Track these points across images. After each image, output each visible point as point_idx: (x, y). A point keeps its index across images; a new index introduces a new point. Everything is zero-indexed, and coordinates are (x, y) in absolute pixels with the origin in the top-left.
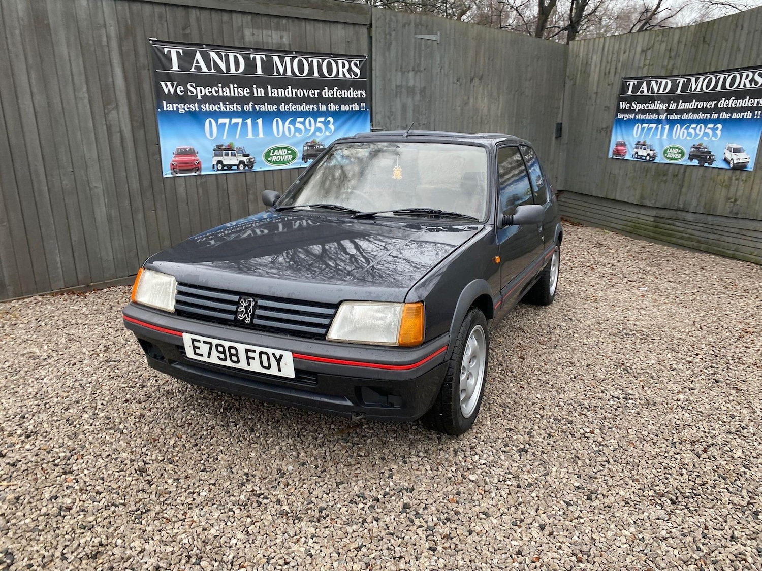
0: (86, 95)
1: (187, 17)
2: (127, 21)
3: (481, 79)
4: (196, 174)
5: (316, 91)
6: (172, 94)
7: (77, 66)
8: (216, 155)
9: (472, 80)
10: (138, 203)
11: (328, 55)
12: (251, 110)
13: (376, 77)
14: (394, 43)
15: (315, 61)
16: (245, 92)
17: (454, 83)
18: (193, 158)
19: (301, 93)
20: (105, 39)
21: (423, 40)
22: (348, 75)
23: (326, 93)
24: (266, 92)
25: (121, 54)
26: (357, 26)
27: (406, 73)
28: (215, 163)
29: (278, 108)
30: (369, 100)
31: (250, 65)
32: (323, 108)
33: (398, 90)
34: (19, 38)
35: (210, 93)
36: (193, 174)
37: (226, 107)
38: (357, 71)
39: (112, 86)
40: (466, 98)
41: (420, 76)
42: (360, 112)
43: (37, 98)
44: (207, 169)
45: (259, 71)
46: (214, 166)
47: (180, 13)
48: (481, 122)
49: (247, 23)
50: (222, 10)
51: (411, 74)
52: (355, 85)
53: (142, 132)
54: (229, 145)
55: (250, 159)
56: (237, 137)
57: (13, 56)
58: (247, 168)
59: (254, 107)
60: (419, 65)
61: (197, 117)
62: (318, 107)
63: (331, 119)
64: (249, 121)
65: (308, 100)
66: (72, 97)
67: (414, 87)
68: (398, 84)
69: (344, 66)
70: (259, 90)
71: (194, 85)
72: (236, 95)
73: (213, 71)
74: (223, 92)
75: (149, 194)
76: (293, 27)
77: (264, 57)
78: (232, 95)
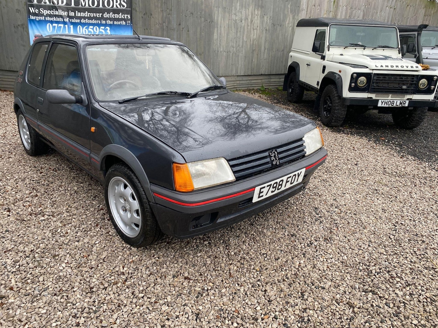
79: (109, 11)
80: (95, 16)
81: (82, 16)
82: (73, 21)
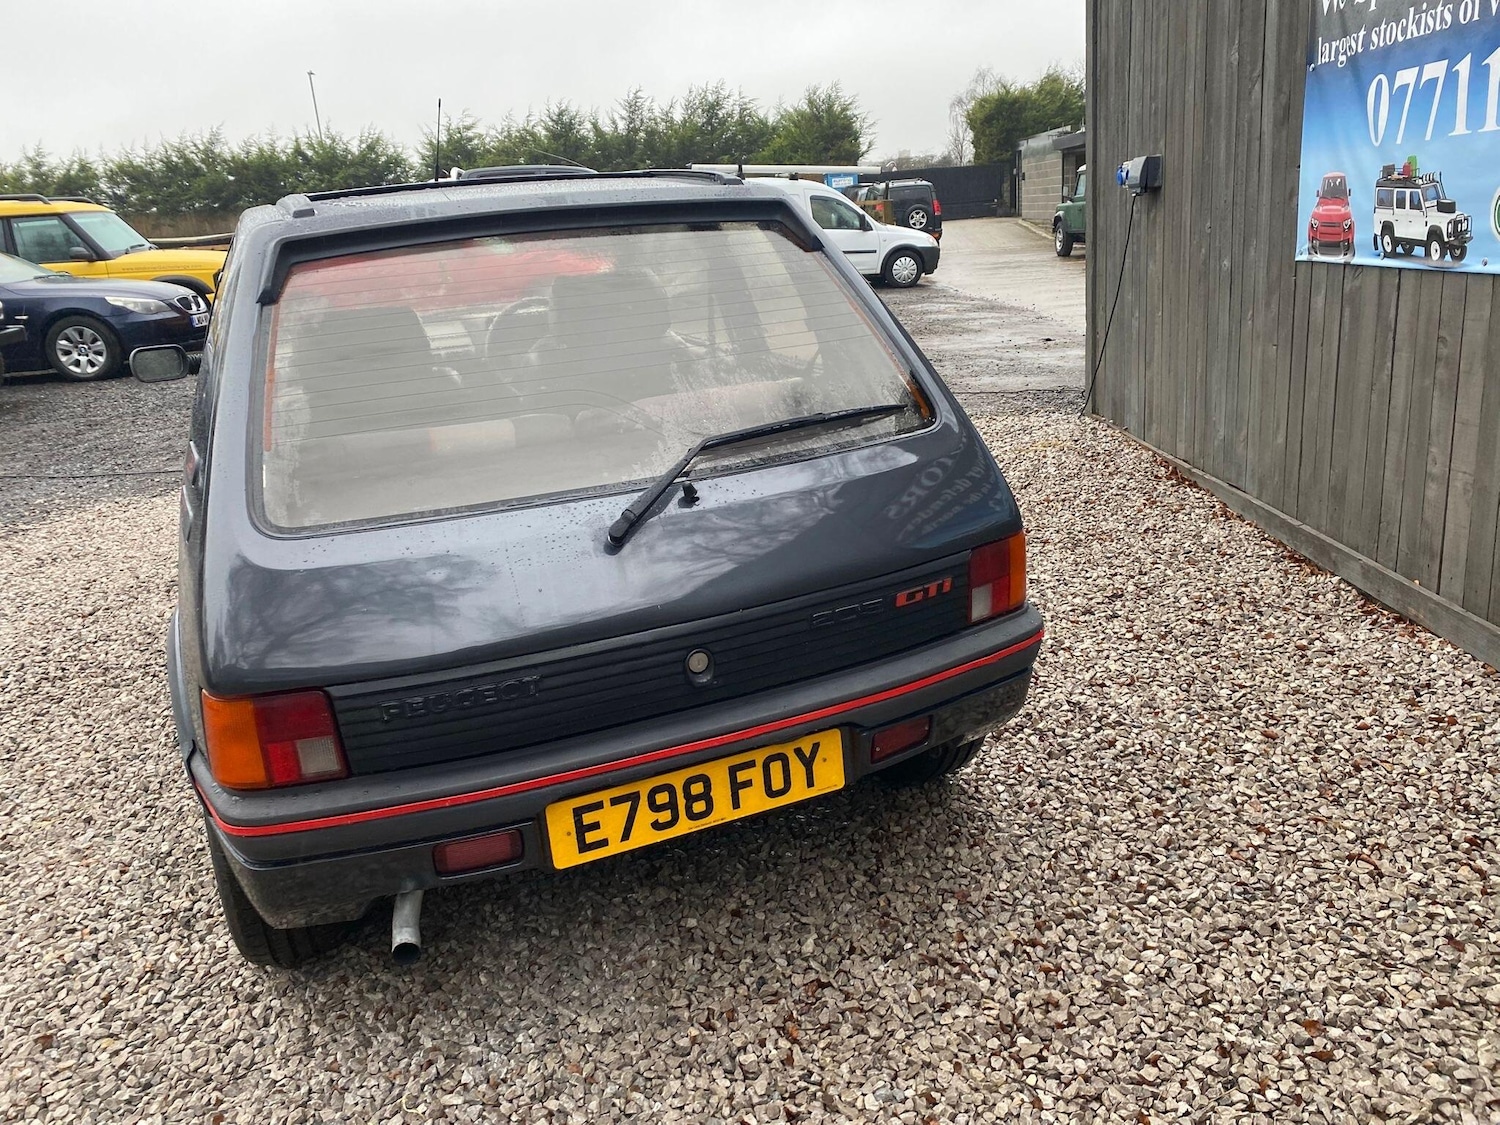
54: (1407, 169)
55: (1456, 223)
56: (1428, 138)
58: (1448, 257)
64: (1464, 67)
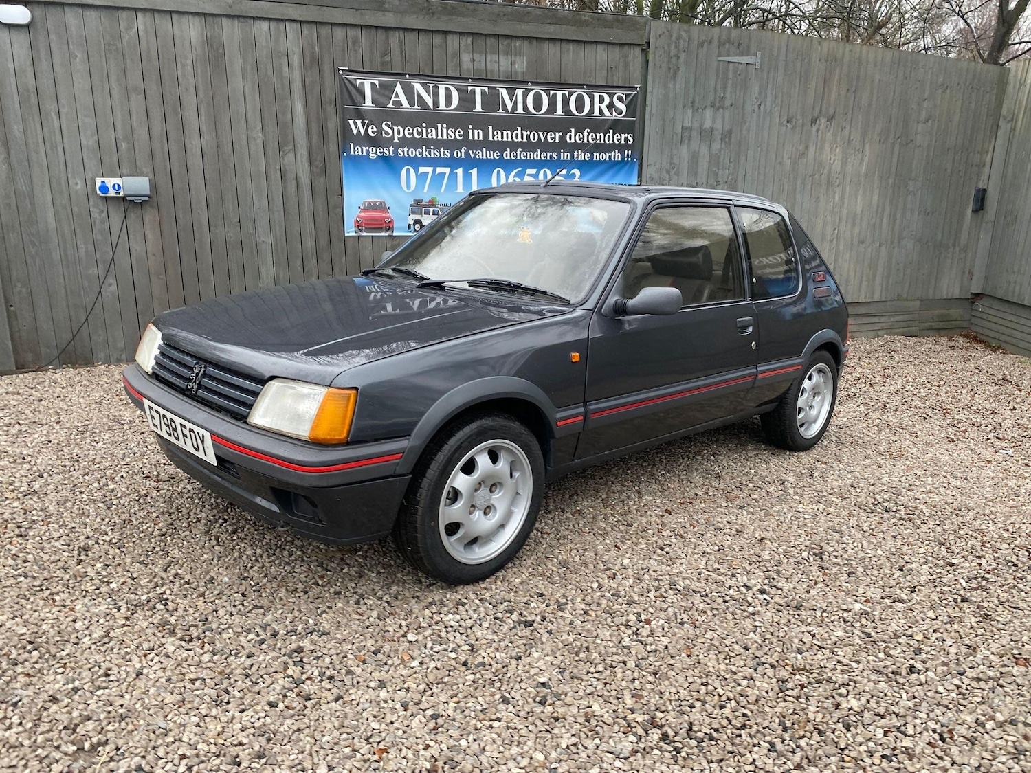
0: (261, 135)
1: (388, 41)
2: (313, 48)
3: (830, 119)
4: (386, 234)
5: (557, 134)
6: (362, 134)
7: (253, 101)
8: (414, 213)
9: (814, 121)
10: (312, 265)
11: (580, 86)
12: (463, 157)
13: (652, 115)
14: (682, 69)
15: (559, 94)
16: (458, 134)
17: (781, 124)
18: (384, 215)
19: (535, 137)
20: (286, 69)
21: (731, 65)
22: (607, 113)
23: (572, 137)
24: (486, 135)
25: (304, 86)
26: (626, 48)
27: (700, 110)
28: (412, 223)
29: (501, 155)
30: (638, 147)
31: (467, 100)
32: (566, 156)
33: (685, 134)
34: (190, 68)
35: (410, 134)
36: (383, 234)
37: (430, 153)
38: (622, 107)
39: (290, 124)
40: (802, 147)
41: (724, 113)
42: (622, 162)
43: (206, 137)
44: (400, 229)
45: (478, 107)
46: (410, 226)
47: (380, 36)
48: (829, 182)
49: (466, 46)
50: (433, 31)
51: (708, 113)
52: (617, 126)
53: (322, 180)
57: (182, 89)
59: (467, 153)
60: (723, 98)
61: (391, 165)
62: (558, 156)
63: (577, 172)
64: (460, 171)
65: (544, 146)
66: (244, 137)
67: (712, 129)
68: (687, 124)
69: (602, 100)
70: (476, 132)
71: (390, 124)
72: (445, 137)
73: (416, 107)
74: (427, 133)
75: (326, 255)
76: (530, 50)
77: (486, 89)
78: (440, 137)
79: (580, 126)
80: (543, 139)
81: (505, 139)
82: (479, 156)
